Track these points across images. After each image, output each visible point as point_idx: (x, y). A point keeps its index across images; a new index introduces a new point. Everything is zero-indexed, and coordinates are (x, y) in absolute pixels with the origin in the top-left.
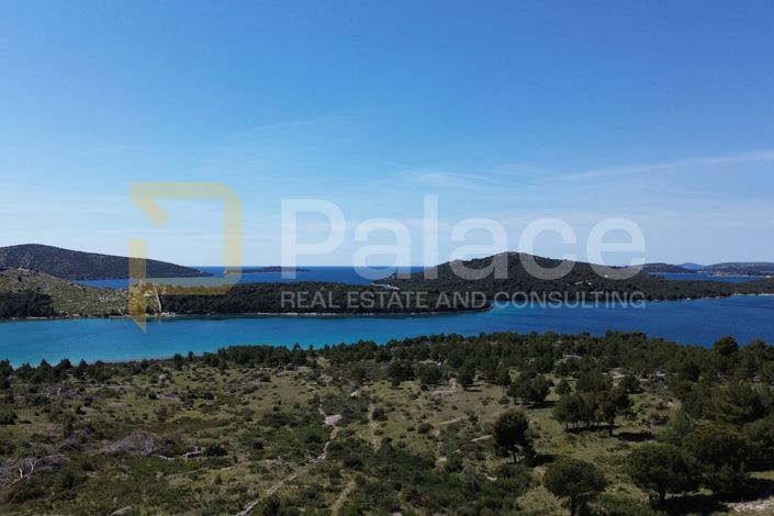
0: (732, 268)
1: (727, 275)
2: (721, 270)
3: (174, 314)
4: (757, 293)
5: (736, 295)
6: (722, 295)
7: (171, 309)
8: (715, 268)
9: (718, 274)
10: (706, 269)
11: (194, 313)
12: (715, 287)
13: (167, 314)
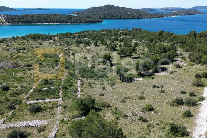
0: (165, 9)
1: (164, 11)
2: (163, 10)
3: (10, 24)
4: (170, 16)
5: (165, 17)
6: (162, 17)
7: (9, 22)
8: (161, 9)
9: (162, 11)
10: (159, 9)
11: (16, 23)
12: (161, 15)
13: (8, 24)
